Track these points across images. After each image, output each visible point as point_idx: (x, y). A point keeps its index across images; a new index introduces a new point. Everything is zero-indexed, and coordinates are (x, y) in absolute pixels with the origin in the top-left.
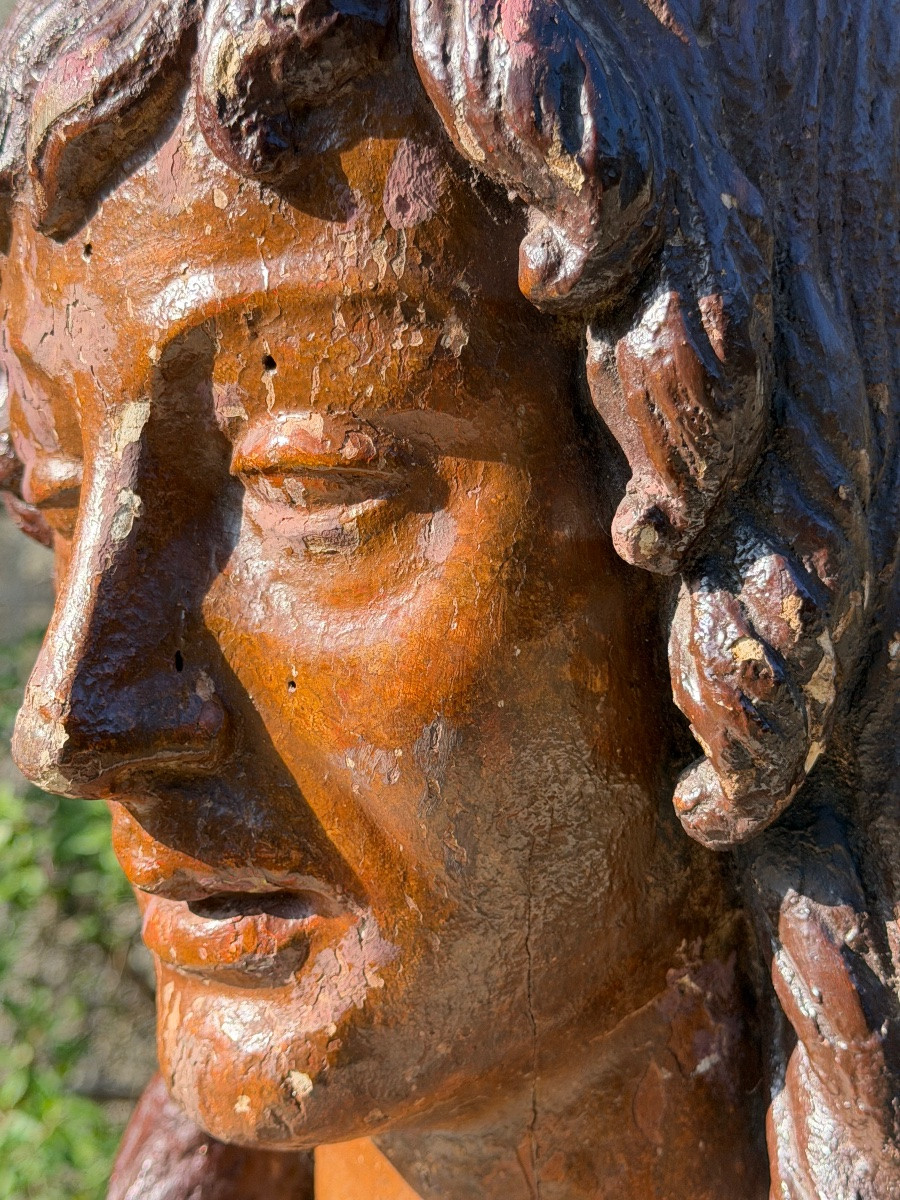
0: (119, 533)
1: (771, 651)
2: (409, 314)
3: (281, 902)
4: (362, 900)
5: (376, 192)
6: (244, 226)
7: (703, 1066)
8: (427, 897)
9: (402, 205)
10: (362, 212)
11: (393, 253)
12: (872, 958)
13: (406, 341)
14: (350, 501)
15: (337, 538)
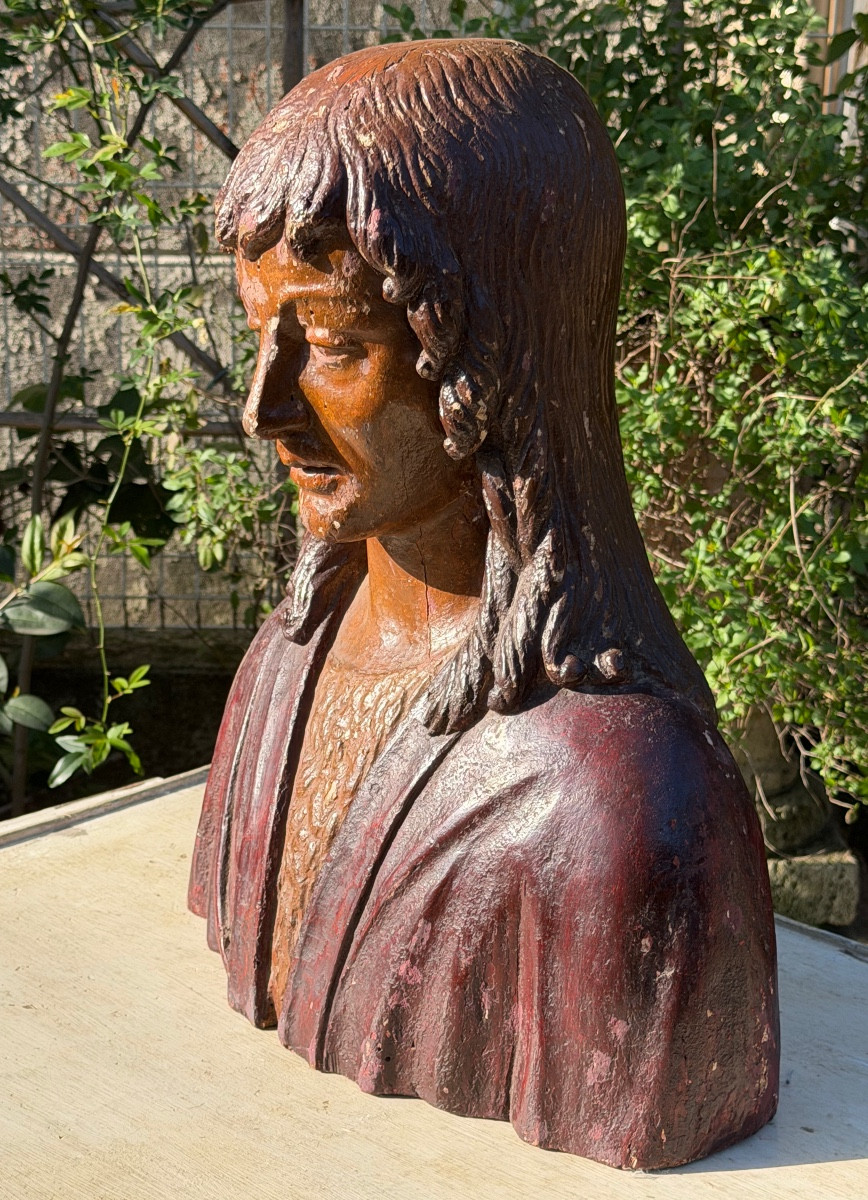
0: (272, 359)
1: (463, 406)
2: (351, 302)
3: (328, 470)
4: (352, 472)
5: (339, 267)
6: (302, 272)
7: (475, 519)
8: (371, 471)
9: (348, 270)
10: (336, 271)
11: (345, 285)
12: (508, 493)
13: (350, 310)
14: (339, 355)
15: (336, 364)
